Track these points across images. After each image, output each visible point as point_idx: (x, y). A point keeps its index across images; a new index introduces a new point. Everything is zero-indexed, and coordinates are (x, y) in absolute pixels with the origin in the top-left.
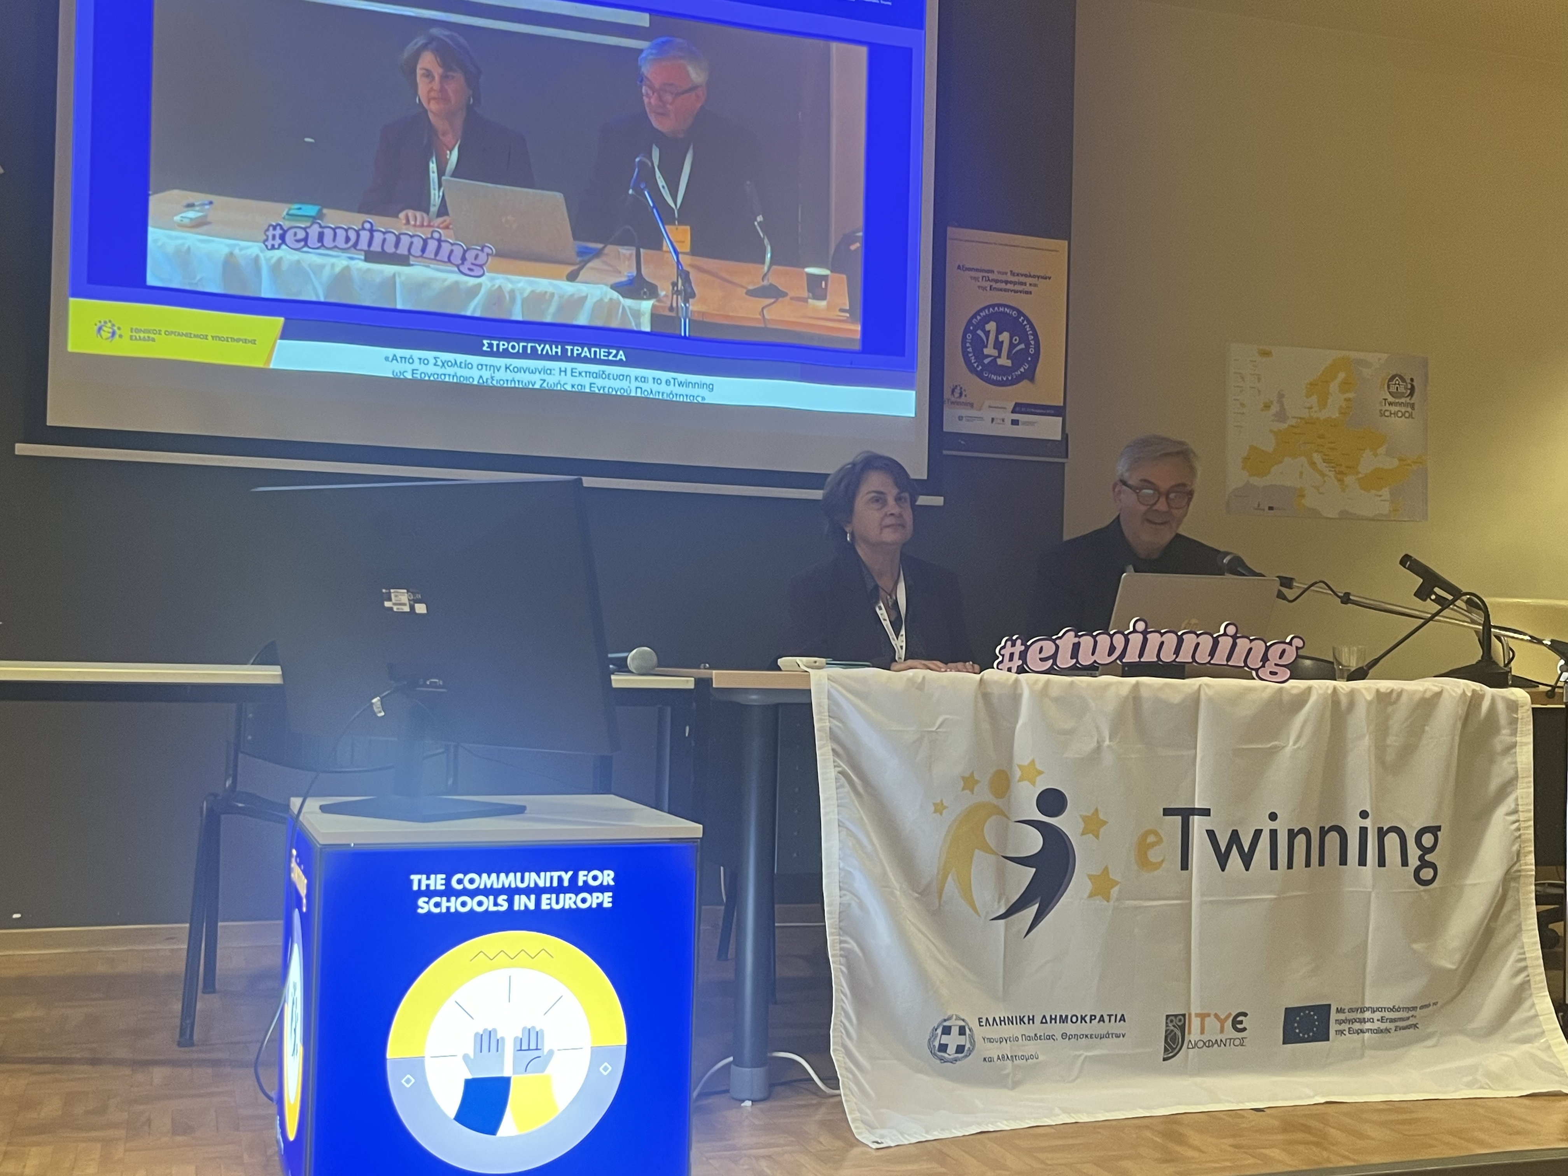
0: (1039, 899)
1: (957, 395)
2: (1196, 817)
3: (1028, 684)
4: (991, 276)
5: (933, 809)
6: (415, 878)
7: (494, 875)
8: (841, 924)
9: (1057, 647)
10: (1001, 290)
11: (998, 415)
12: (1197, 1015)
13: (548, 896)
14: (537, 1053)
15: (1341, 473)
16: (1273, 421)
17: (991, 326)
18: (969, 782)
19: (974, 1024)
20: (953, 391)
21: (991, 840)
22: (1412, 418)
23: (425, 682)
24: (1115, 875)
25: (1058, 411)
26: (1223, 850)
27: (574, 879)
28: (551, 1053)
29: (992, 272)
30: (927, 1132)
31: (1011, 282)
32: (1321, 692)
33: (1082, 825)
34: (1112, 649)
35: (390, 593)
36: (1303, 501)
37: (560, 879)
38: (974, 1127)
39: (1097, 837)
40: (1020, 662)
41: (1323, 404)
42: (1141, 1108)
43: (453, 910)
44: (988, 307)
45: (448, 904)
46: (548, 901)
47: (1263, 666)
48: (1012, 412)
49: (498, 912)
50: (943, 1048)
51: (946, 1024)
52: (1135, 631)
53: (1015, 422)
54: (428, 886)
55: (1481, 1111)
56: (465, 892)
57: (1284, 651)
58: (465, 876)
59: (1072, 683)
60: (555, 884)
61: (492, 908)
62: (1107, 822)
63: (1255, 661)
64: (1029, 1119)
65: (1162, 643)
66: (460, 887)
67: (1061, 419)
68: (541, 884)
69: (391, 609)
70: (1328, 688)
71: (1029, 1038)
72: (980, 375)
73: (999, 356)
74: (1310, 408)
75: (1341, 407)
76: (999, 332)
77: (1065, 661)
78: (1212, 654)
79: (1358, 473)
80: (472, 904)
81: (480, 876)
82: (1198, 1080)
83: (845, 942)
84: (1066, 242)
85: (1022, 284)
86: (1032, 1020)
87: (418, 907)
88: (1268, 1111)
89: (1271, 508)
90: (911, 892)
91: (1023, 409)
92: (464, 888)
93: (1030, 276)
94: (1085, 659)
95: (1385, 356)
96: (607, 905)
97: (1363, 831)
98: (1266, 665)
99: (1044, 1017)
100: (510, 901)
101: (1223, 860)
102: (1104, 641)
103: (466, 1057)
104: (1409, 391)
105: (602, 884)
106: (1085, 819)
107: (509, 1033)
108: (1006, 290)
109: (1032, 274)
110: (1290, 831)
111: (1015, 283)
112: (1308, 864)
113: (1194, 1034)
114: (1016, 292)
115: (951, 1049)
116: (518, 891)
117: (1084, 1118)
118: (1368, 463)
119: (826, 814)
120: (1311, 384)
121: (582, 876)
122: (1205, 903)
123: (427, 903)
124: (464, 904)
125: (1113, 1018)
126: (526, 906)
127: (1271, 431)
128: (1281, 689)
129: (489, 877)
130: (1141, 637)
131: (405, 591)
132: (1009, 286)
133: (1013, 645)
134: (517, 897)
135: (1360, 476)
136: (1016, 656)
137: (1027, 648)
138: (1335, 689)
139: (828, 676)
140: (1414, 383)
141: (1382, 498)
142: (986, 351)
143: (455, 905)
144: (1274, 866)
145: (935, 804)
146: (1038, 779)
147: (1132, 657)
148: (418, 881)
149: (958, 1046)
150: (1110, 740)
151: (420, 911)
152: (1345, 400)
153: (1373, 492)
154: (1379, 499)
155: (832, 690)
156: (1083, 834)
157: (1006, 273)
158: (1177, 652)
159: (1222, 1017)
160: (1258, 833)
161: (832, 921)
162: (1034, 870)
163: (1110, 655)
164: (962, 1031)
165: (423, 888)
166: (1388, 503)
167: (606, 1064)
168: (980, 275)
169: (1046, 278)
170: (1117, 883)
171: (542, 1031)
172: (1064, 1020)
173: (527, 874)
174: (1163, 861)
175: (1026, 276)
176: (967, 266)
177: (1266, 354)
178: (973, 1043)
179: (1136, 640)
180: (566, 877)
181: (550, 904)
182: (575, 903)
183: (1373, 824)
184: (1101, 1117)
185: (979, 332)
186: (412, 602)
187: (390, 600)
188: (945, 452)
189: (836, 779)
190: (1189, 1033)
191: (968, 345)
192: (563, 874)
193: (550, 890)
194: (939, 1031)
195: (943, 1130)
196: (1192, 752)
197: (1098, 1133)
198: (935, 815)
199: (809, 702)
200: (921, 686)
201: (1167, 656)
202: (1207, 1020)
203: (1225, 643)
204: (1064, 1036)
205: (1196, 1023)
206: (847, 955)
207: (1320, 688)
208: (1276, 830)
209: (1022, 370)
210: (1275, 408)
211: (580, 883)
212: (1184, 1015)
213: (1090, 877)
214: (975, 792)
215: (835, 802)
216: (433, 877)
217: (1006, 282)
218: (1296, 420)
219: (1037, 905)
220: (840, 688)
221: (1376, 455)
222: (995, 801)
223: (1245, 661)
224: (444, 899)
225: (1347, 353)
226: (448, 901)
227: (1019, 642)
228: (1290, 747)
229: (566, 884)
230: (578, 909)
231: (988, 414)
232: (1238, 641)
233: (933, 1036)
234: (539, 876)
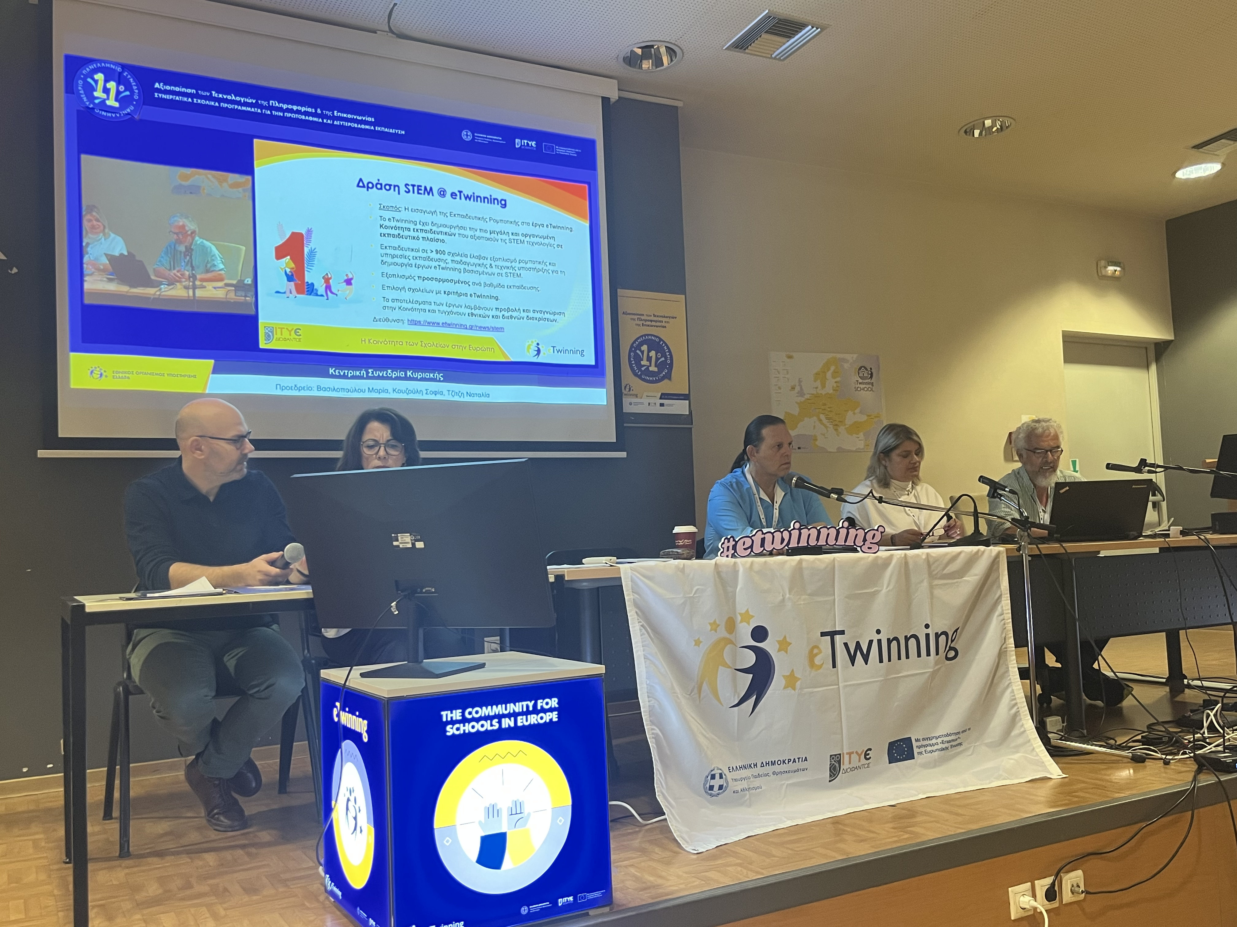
0: (756, 693)
1: (627, 390)
2: (837, 636)
3: (742, 564)
4: (643, 318)
5: (694, 643)
6: (444, 713)
7: (489, 707)
8: (651, 718)
9: (753, 541)
10: (648, 326)
11: (652, 401)
12: (847, 754)
13: (521, 717)
14: (520, 816)
15: (837, 425)
16: (797, 396)
17: (645, 348)
18: (715, 626)
19: (726, 771)
20: (625, 387)
21: (728, 660)
22: (873, 391)
23: (422, 589)
24: (798, 675)
25: (686, 397)
26: (852, 654)
27: (535, 706)
28: (529, 814)
29: (643, 315)
30: (717, 840)
31: (654, 321)
32: (898, 557)
33: (778, 646)
34: (783, 540)
35: (397, 536)
36: (817, 443)
37: (528, 706)
38: (742, 834)
39: (786, 652)
40: (733, 551)
41: (824, 385)
42: (829, 812)
43: (467, 731)
44: (642, 336)
45: (464, 728)
46: (522, 721)
47: (864, 544)
48: (661, 398)
49: (493, 730)
50: (711, 788)
51: (713, 773)
52: (794, 529)
53: (662, 405)
54: (452, 718)
55: (1010, 792)
56: (474, 719)
57: (874, 534)
58: (473, 708)
59: (765, 562)
60: (525, 710)
61: (490, 728)
62: (791, 644)
63: (859, 542)
64: (770, 826)
65: (809, 535)
66: (470, 717)
67: (688, 401)
68: (517, 711)
69: (398, 546)
70: (901, 554)
71: (755, 777)
72: (640, 377)
73: (650, 366)
74: (816, 388)
75: (833, 387)
76: (649, 351)
77: (757, 549)
78: (836, 539)
79: (845, 425)
80: (478, 726)
81: (482, 709)
82: (848, 791)
83: (653, 729)
84: (684, 296)
85: (660, 321)
86: (756, 765)
87: (447, 731)
88: (898, 806)
89: (799, 448)
90: (684, 694)
91: (666, 397)
92: (473, 717)
93: (664, 317)
94: (768, 547)
95: (855, 356)
96: (555, 719)
97: (927, 635)
98: (866, 543)
99: (762, 763)
100: (500, 723)
101: (853, 660)
102: (778, 535)
103: (480, 822)
104: (869, 377)
105: (551, 707)
106: (779, 642)
107: (504, 806)
108: (652, 326)
109: (666, 315)
110: (888, 639)
111: (656, 321)
112: (899, 658)
113: (845, 765)
114: (657, 327)
115: (716, 788)
116: (504, 716)
117: (800, 822)
118: (851, 418)
119: (637, 652)
120: (816, 374)
121: (540, 703)
122: (846, 686)
123: (452, 728)
124: (473, 727)
125: (800, 759)
126: (509, 725)
127: (797, 403)
128: (877, 557)
129: (487, 709)
130: (798, 531)
131: (409, 534)
132: (653, 323)
133: (729, 542)
134: (503, 720)
135: (847, 426)
136: (731, 548)
137: (736, 542)
138: (905, 555)
139: (631, 567)
140: (873, 371)
141: (860, 439)
142: (643, 363)
143: (468, 728)
144: (881, 661)
145: (695, 641)
146: (751, 621)
147: (793, 544)
148: (446, 715)
149: (720, 786)
150: (790, 594)
151: (448, 734)
152: (836, 382)
153: (854, 435)
154: (858, 439)
155: (634, 577)
156: (779, 651)
157: (651, 316)
158: (818, 539)
159: (860, 753)
160: (871, 642)
161: (646, 717)
162: (752, 675)
163: (782, 543)
164: (721, 777)
165: (449, 719)
166: (863, 442)
167: (561, 818)
168: (636, 317)
169: (673, 318)
170: (799, 679)
171: (523, 801)
172: (773, 763)
173: (508, 705)
174: (823, 664)
175: (662, 317)
176: (628, 312)
177: (790, 357)
178: (727, 783)
179: (795, 533)
180: (531, 704)
181: (522, 722)
182: (537, 720)
183: (933, 632)
184: (810, 820)
185: (638, 351)
186: (413, 541)
187: (397, 540)
188: (625, 425)
189: (640, 630)
190: (843, 764)
191: (632, 359)
192: (528, 702)
193: (522, 714)
194: (709, 777)
195: (725, 838)
196: (832, 598)
197: (813, 829)
198: (695, 647)
199: (620, 584)
200: (683, 570)
201: (813, 542)
202: (852, 755)
203: (843, 532)
204: (774, 773)
205: (846, 757)
206: (656, 738)
207: (898, 554)
208: (881, 640)
209: (664, 373)
210: (798, 388)
211: (539, 708)
212: (840, 754)
213: (784, 676)
214: (718, 631)
215: (641, 644)
216: (454, 711)
217: (651, 321)
218: (809, 395)
219: (755, 696)
220: (638, 575)
221: (854, 413)
222: (728, 636)
223: (854, 542)
224: (462, 725)
225: (834, 355)
226: (464, 726)
227: (732, 539)
228: (884, 591)
229: (531, 709)
230: (539, 724)
231: (646, 401)
232: (850, 530)
233: (706, 781)
234: (515, 705)
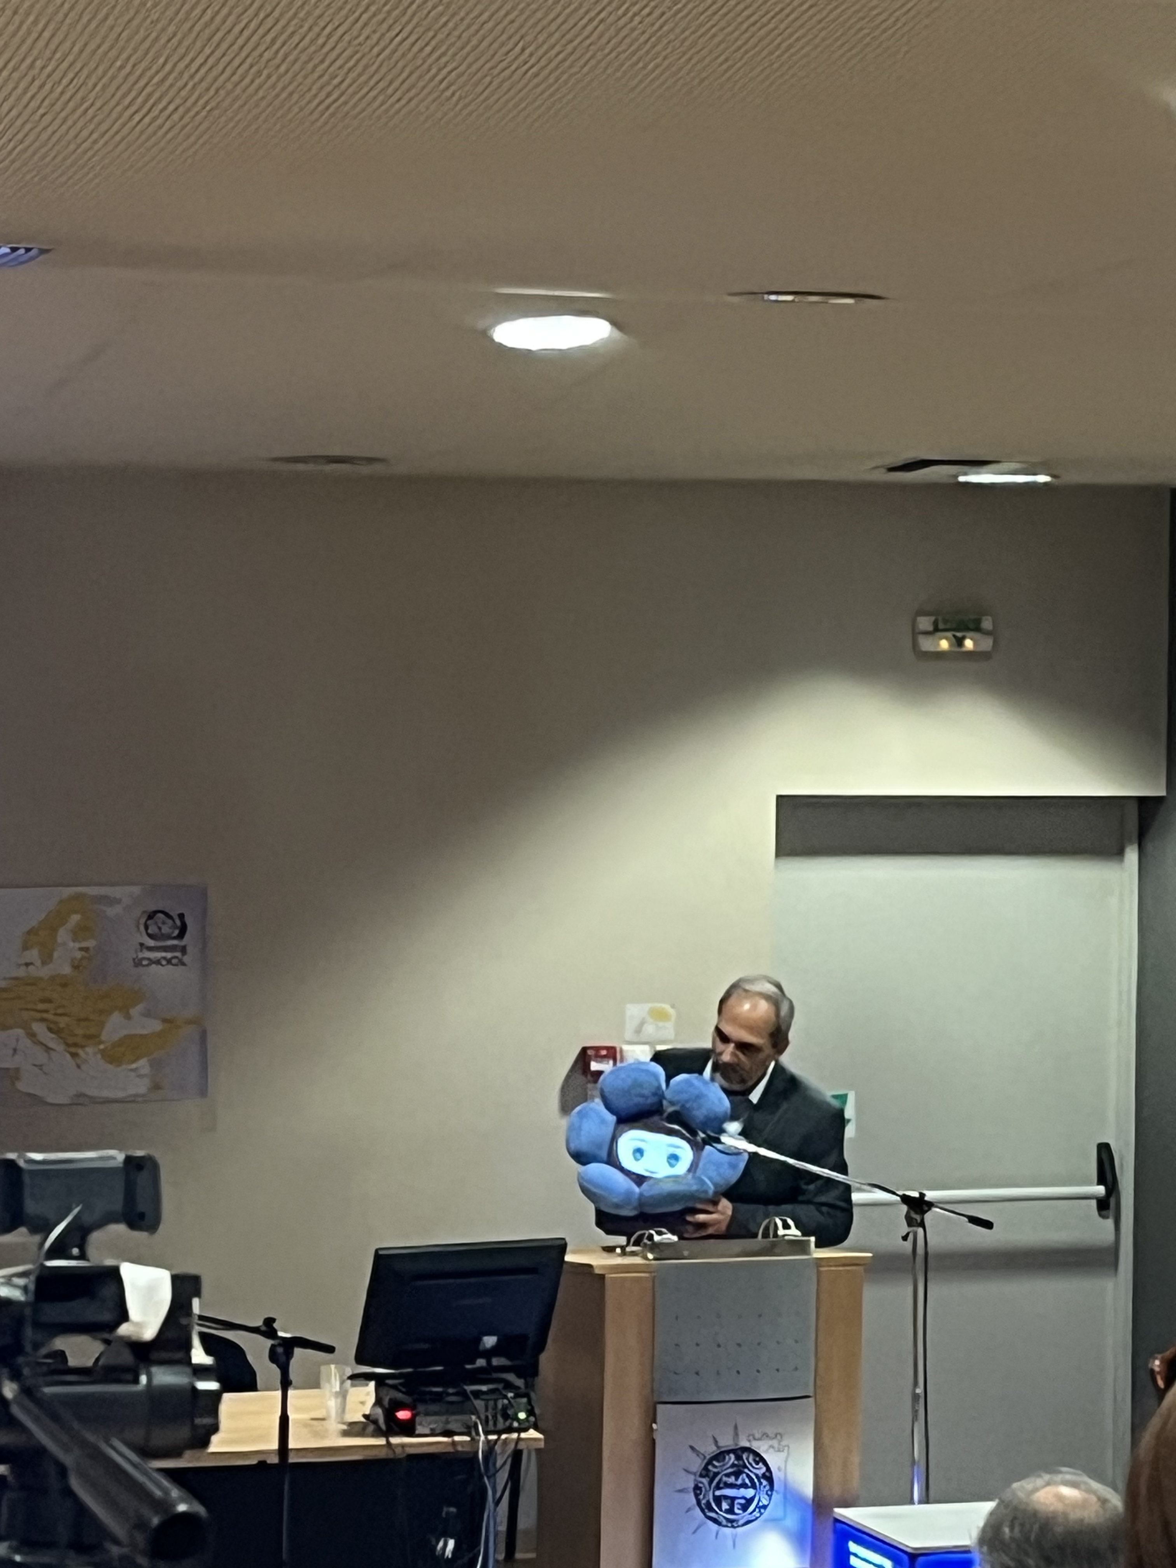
22: (183, 964)
36: (20, 1085)
41: (47, 959)
74: (28, 964)
75: (74, 959)
79: (101, 1042)
95: (138, 889)
104: (176, 932)
118: (117, 1027)
120: (29, 933)
135: (105, 1046)
140: (186, 920)
141: (138, 1073)
152: (81, 949)
153: (124, 1066)
154: (133, 1074)
166: (147, 1078)
221: (128, 1017)
225: (82, 889)
